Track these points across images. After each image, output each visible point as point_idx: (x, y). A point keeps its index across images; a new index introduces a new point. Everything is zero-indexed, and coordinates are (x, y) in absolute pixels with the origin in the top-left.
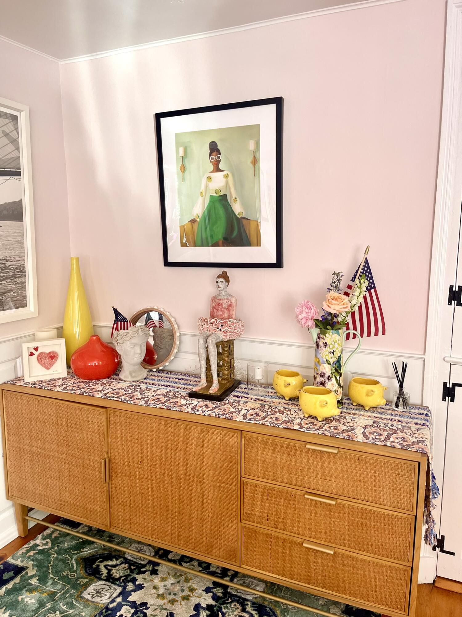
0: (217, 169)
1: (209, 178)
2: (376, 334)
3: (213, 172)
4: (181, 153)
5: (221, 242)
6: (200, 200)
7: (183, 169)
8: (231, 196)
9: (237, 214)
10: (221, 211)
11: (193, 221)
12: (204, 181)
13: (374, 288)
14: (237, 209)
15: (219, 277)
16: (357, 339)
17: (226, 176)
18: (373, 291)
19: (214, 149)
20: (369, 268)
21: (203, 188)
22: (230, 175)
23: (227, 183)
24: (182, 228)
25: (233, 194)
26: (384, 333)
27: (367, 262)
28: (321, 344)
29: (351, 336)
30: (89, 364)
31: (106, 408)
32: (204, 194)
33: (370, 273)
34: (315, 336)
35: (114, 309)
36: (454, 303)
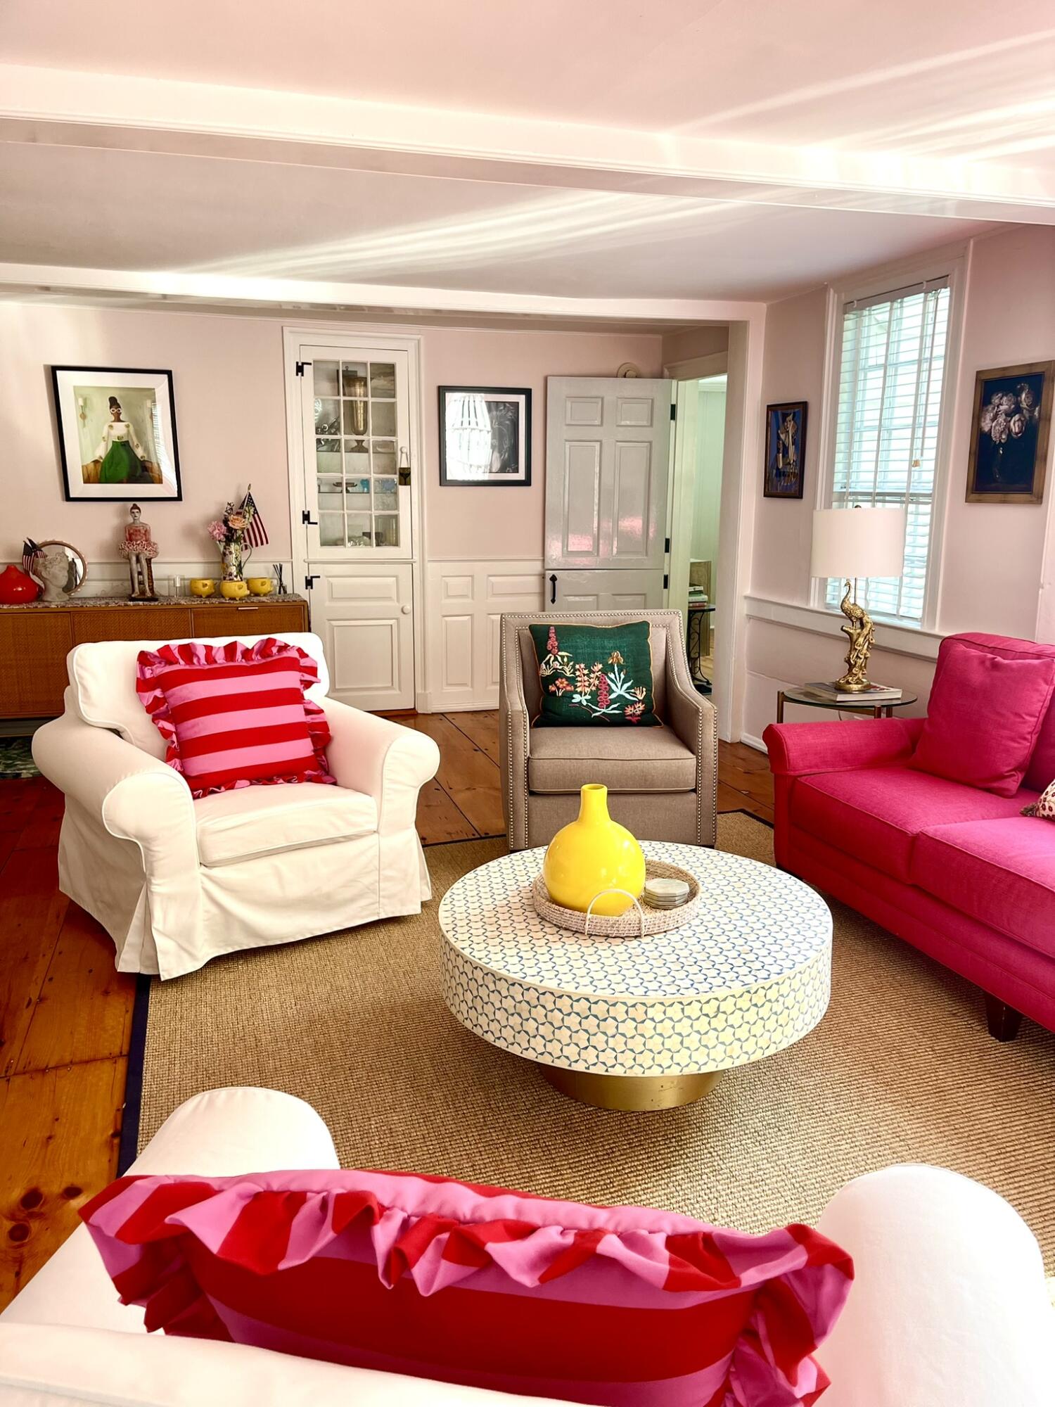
0: (118, 420)
1: (111, 427)
2: (262, 544)
3: (114, 421)
4: (81, 402)
5: (125, 480)
6: (103, 444)
7: (83, 416)
8: (133, 443)
9: (139, 457)
10: (124, 454)
11: (96, 462)
12: (106, 428)
13: (257, 513)
14: (140, 452)
15: (132, 508)
16: (249, 550)
17: (128, 426)
18: (256, 515)
19: (113, 402)
20: (251, 499)
21: (105, 434)
22: (131, 425)
23: (128, 431)
24: (85, 468)
25: (134, 441)
26: (267, 543)
27: (250, 495)
28: (227, 553)
29: (244, 548)
30: (15, 590)
31: (69, 612)
32: (106, 439)
33: (253, 502)
34: (222, 549)
35: (30, 541)
36: (306, 522)
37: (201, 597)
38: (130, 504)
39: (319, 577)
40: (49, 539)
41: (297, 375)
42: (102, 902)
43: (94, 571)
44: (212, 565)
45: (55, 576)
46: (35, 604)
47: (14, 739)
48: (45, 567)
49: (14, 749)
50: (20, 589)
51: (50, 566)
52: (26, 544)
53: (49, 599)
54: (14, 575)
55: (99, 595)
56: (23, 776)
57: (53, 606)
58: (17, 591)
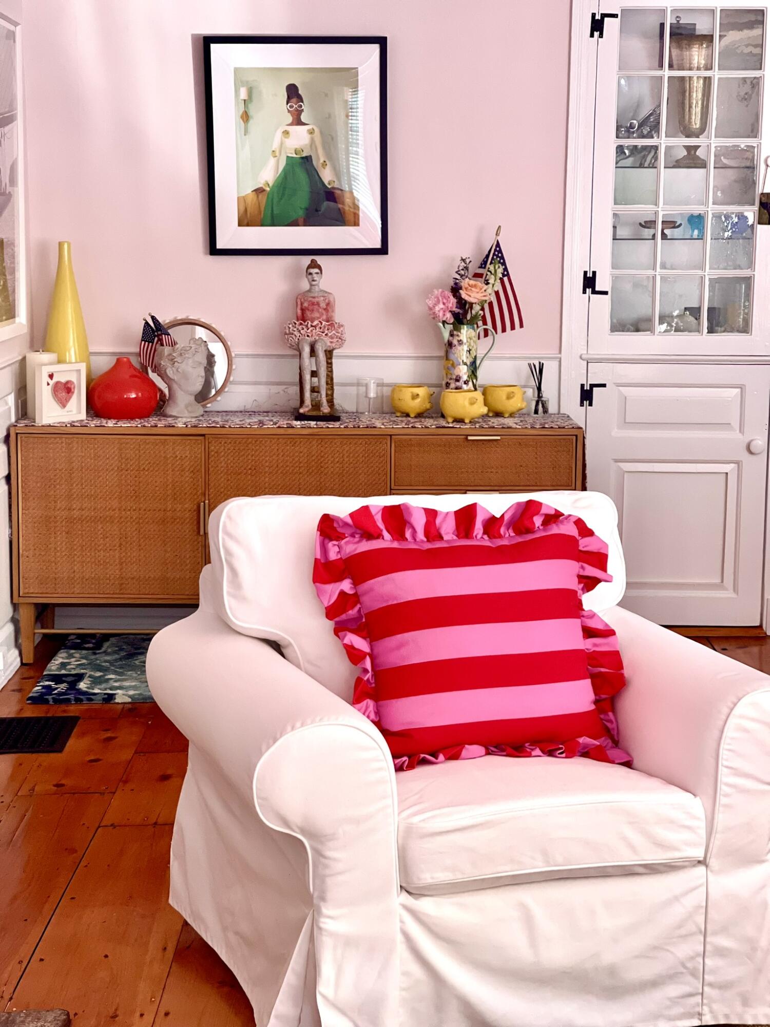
0: (298, 122)
1: (286, 133)
2: (513, 328)
3: (291, 124)
4: (243, 94)
5: (301, 221)
6: (272, 161)
7: (246, 117)
8: (318, 159)
9: (326, 183)
10: (302, 177)
11: (259, 191)
12: (279, 135)
13: (508, 275)
14: (327, 176)
15: (309, 267)
16: (490, 338)
17: (311, 132)
18: (506, 279)
19: (293, 92)
20: (500, 251)
21: (276, 145)
22: (316, 130)
23: (312, 141)
24: (241, 200)
26: (521, 326)
27: (498, 245)
28: (455, 342)
29: (482, 334)
30: (125, 396)
31: (203, 435)
32: (277, 154)
33: (502, 258)
34: (446, 335)
35: (153, 318)
36: (589, 291)
37: (408, 415)
38: (306, 260)
39: (604, 385)
40: (180, 316)
41: (592, 35)
42: (237, 933)
43: (243, 369)
44: (429, 362)
45: (185, 376)
46: (153, 420)
47: (106, 637)
48: (173, 361)
49: (105, 653)
50: (133, 396)
51: (179, 359)
52: (147, 323)
53: (174, 414)
54: (125, 374)
55: (249, 407)
56: (118, 700)
57: (180, 425)
58: (129, 399)
